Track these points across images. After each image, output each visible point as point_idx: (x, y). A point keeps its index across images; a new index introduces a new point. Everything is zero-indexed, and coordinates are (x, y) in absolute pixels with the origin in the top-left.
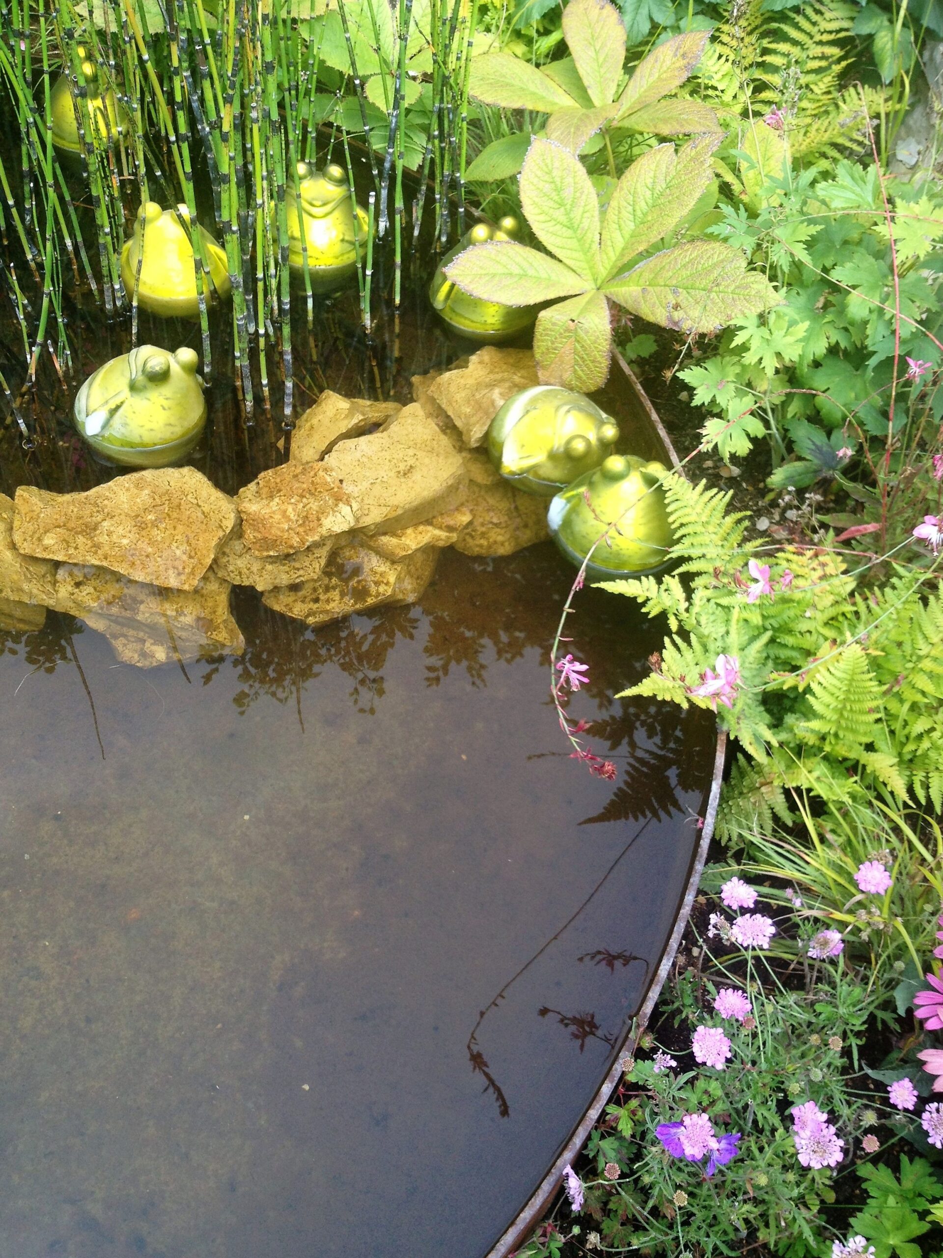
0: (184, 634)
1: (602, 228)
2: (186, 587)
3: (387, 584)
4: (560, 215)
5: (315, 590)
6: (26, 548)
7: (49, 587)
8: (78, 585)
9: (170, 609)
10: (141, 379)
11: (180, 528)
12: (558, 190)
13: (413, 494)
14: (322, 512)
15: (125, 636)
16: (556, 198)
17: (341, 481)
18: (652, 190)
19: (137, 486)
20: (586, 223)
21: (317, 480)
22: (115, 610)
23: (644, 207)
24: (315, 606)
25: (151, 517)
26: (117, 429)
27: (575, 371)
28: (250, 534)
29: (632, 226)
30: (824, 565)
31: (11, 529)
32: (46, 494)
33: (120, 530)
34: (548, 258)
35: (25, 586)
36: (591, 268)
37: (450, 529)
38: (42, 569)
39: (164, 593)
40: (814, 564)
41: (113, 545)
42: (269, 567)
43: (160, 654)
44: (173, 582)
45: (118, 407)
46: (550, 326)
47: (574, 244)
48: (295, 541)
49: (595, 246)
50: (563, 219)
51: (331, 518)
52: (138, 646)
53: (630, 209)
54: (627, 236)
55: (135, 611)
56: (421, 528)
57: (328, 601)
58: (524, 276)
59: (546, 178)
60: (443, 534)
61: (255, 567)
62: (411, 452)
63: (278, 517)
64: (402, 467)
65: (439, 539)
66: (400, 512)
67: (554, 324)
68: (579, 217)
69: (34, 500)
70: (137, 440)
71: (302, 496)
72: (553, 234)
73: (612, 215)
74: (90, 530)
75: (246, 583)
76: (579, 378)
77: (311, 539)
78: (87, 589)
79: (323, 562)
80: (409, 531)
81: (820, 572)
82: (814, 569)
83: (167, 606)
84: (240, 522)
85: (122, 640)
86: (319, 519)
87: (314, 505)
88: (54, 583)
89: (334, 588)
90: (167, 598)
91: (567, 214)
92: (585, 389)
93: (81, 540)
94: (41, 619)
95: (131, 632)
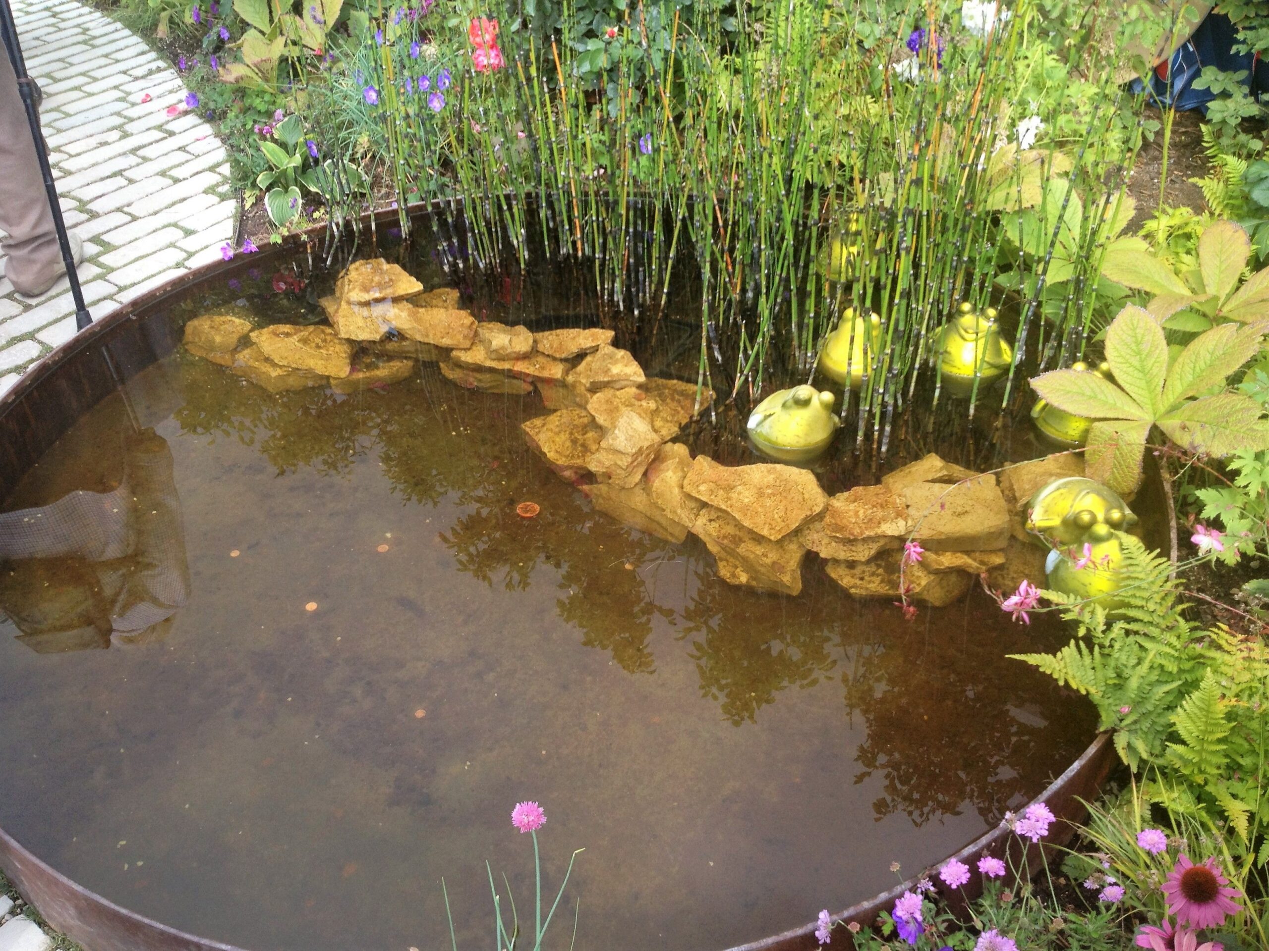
0: (763, 570)
1: (1168, 376)
2: (772, 538)
3: (919, 585)
4: (1135, 362)
5: (864, 572)
6: (687, 489)
7: (693, 516)
8: (710, 520)
9: (759, 550)
10: (790, 402)
11: (784, 502)
12: (1138, 343)
13: (957, 529)
14: (884, 519)
15: (727, 561)
16: (1134, 348)
17: (908, 506)
18: (1212, 354)
19: (769, 471)
20: (1155, 371)
21: (890, 500)
22: (726, 542)
23: (1203, 366)
24: (859, 582)
25: (769, 491)
26: (765, 429)
27: (1113, 473)
28: (828, 519)
29: (1190, 378)
30: (1250, 650)
31: (685, 477)
32: (713, 462)
33: (747, 493)
34: (1119, 391)
35: (679, 511)
36: (1153, 404)
37: (982, 563)
38: (693, 504)
39: (759, 539)
40: (1243, 646)
41: (738, 500)
42: (834, 544)
43: (743, 578)
44: (765, 532)
45: (770, 415)
46: (1098, 433)
47: (1143, 384)
48: (857, 531)
49: (1159, 389)
50: (1136, 363)
51: (888, 525)
52: (732, 570)
53: (1192, 365)
54: (1185, 385)
55: (738, 546)
56: (959, 554)
57: (870, 582)
58: (1094, 398)
59: (1130, 332)
60: (975, 564)
61: (825, 541)
62: (970, 503)
63: (851, 513)
64: (959, 509)
65: (970, 566)
66: (943, 537)
67: (1102, 433)
68: (1150, 365)
69: (705, 464)
70: (774, 439)
71: (874, 506)
72: (1125, 372)
73: (1177, 368)
74: (730, 488)
75: (815, 549)
76: (1116, 479)
77: (867, 533)
78: (714, 524)
79: (873, 552)
80: (948, 554)
81: (1245, 654)
82: (1241, 651)
83: (758, 548)
84: (826, 509)
85: (724, 563)
86: (879, 523)
87: (880, 514)
88: (697, 515)
89: (878, 575)
90: (760, 543)
91: (1141, 361)
92: (1120, 490)
93: (721, 492)
94: (683, 537)
95: (731, 560)
